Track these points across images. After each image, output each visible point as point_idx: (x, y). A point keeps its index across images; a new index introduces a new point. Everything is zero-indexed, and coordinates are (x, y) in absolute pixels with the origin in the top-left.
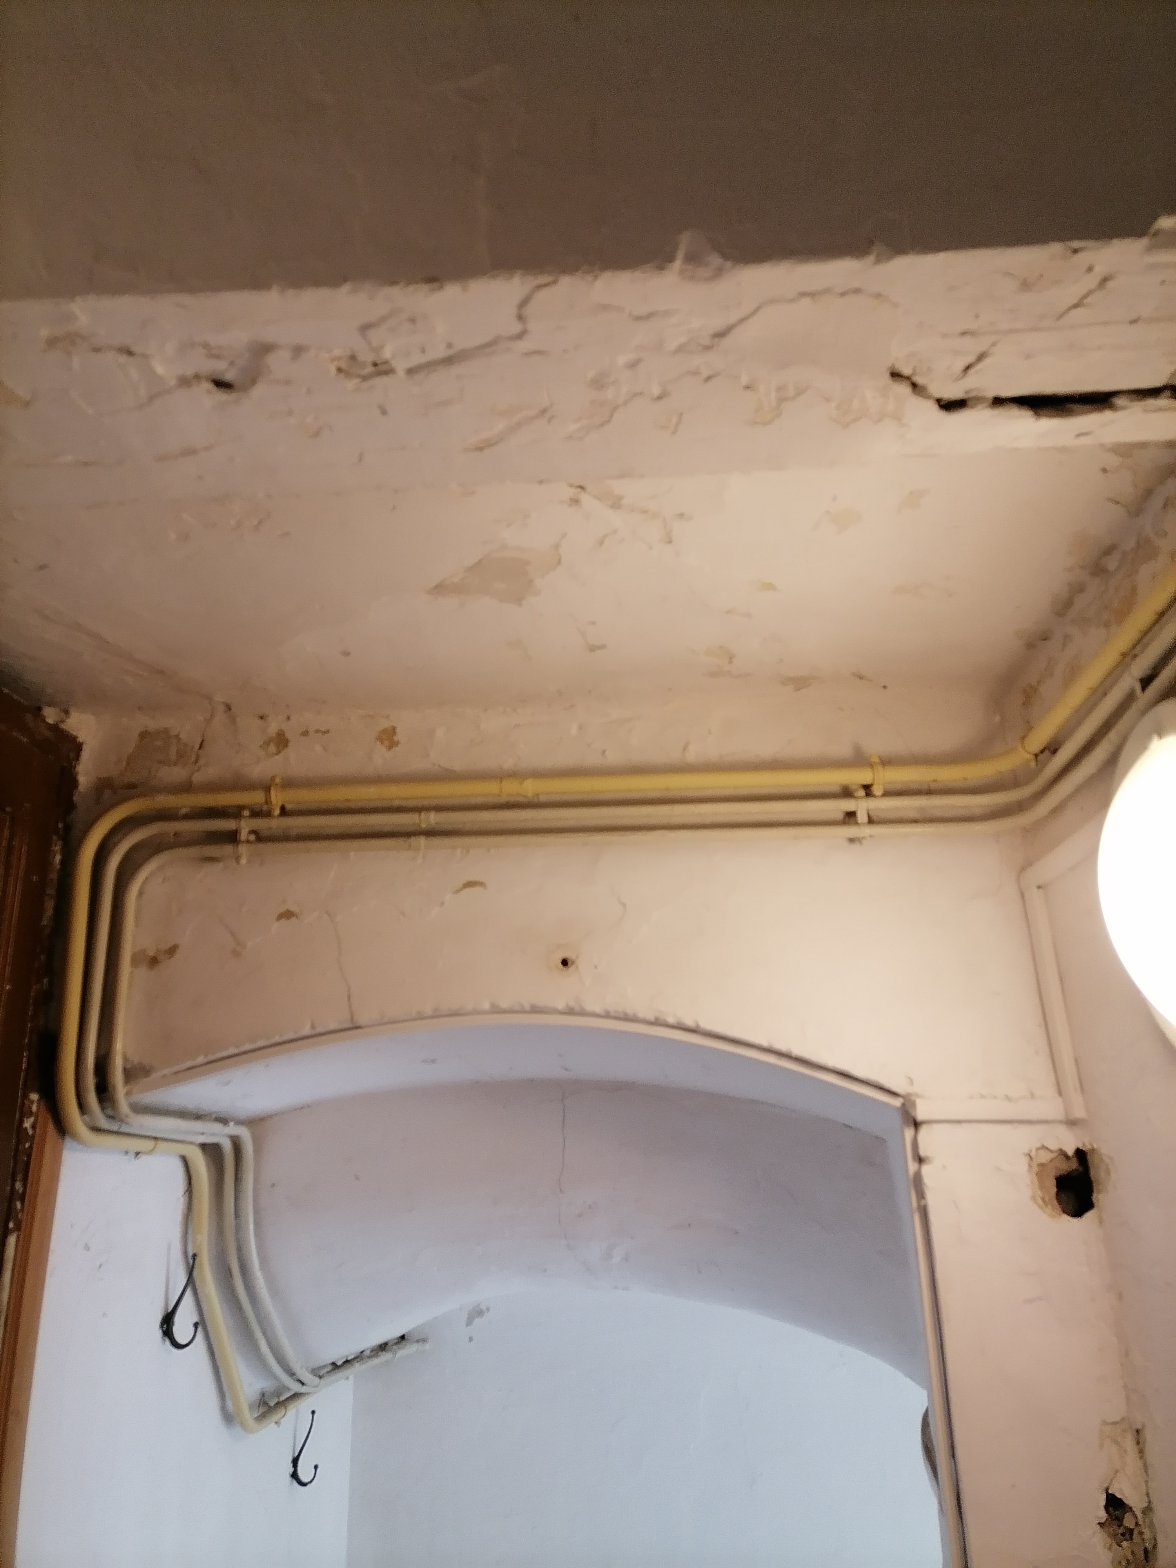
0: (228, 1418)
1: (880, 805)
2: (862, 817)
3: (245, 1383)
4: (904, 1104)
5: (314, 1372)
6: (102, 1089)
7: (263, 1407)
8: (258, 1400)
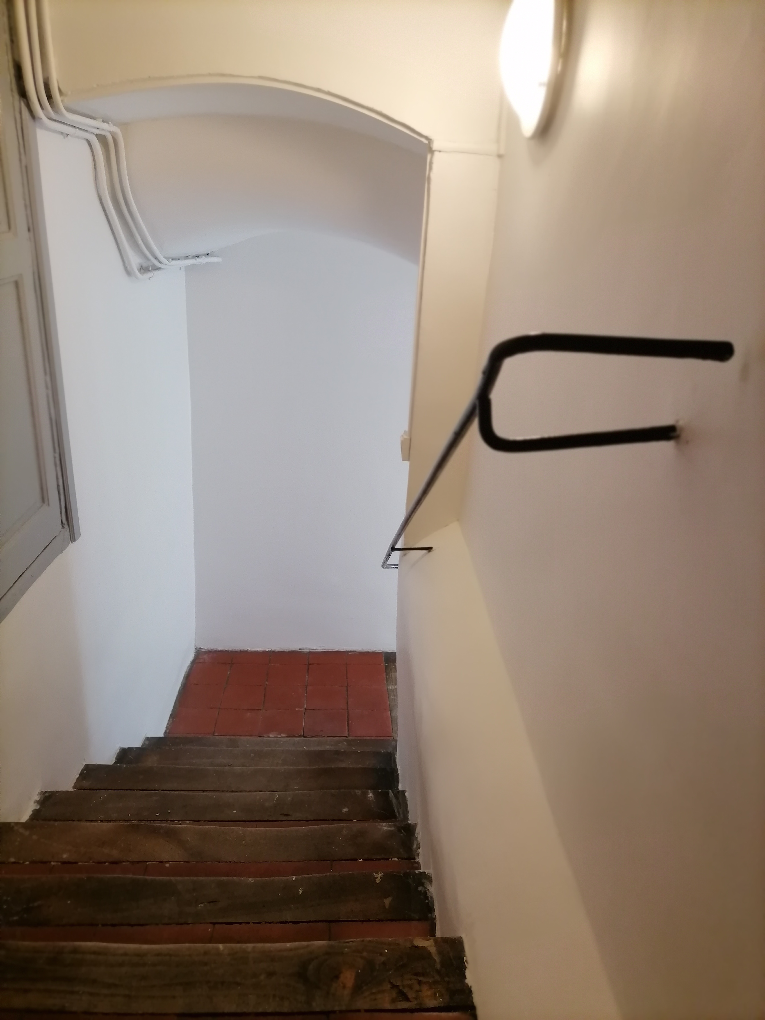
0: (129, 273)
3: (135, 261)
4: (429, 142)
5: (165, 258)
6: (50, 97)
7: (142, 271)
8: (140, 268)
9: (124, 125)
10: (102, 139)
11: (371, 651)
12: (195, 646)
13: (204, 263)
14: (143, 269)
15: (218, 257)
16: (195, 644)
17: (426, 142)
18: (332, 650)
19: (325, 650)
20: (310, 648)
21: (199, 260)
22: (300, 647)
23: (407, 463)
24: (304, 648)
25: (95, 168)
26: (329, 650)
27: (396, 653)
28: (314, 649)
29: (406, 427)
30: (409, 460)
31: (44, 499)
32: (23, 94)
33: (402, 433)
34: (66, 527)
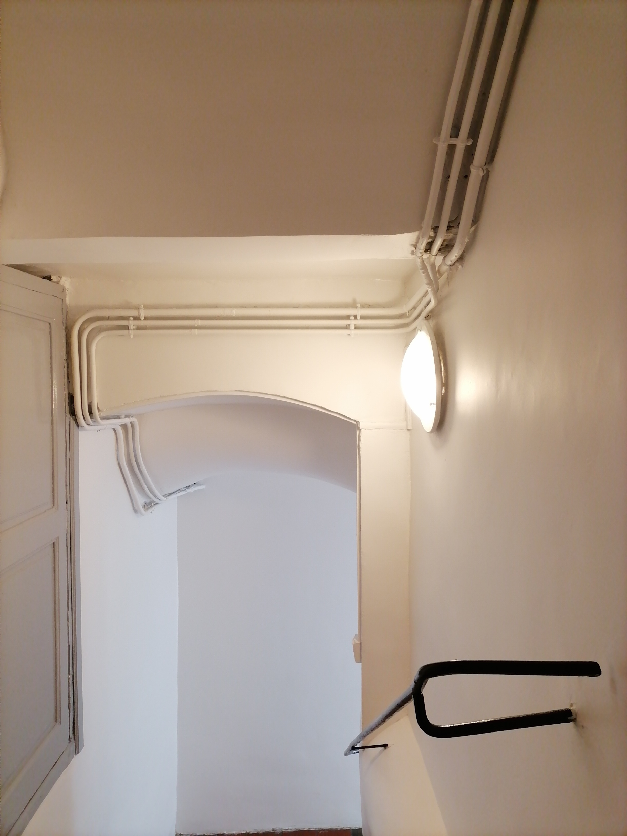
0: (135, 510)
1: (360, 322)
2: (352, 327)
3: (140, 500)
4: (357, 423)
5: (163, 496)
6: (91, 413)
7: (146, 507)
8: (145, 505)
9: (140, 416)
10: (124, 427)
11: (339, 828)
12: (176, 832)
13: (192, 492)
14: (146, 505)
15: (203, 485)
16: (176, 829)
17: (355, 423)
18: (303, 829)
19: (296, 829)
20: (282, 828)
21: (188, 491)
22: (273, 828)
23: (360, 664)
24: (277, 828)
25: (117, 445)
26: (300, 829)
27: (362, 829)
28: (286, 830)
29: (356, 632)
30: (361, 663)
31: (57, 719)
32: (73, 412)
33: (353, 637)
34: (73, 740)
